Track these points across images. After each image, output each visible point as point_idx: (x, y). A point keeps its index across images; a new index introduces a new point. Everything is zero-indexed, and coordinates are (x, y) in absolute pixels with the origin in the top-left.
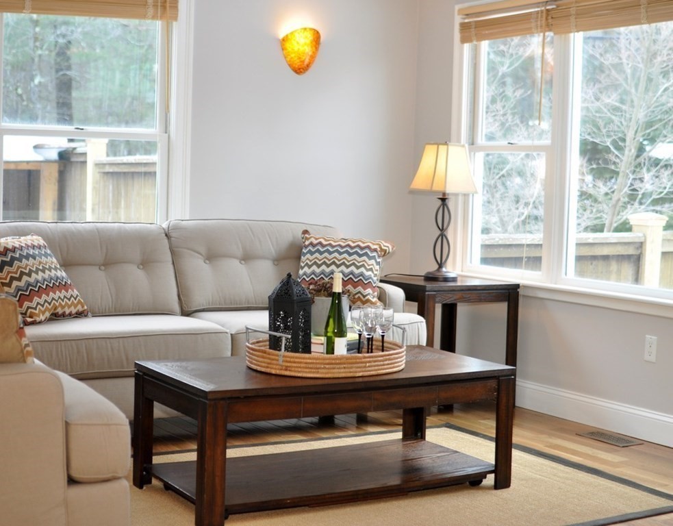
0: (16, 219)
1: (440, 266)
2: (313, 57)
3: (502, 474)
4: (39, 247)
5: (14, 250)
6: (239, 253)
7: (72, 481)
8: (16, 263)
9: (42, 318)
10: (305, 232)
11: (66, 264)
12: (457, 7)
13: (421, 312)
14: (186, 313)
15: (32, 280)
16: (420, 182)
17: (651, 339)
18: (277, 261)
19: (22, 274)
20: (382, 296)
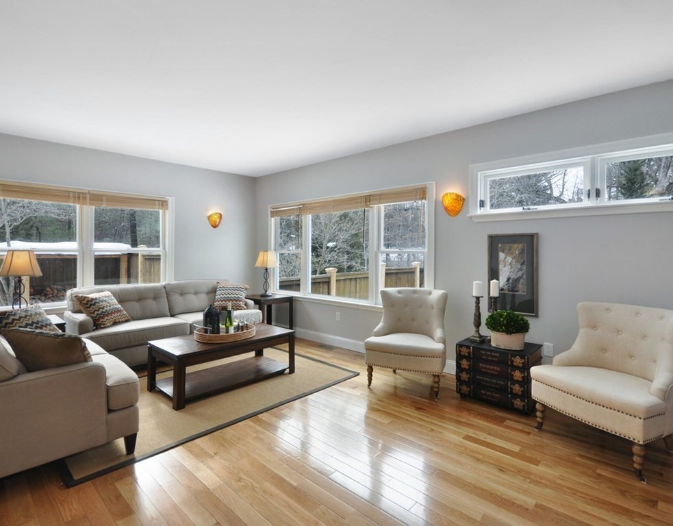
0: (100, 284)
1: (266, 291)
2: (219, 223)
3: (292, 368)
4: (108, 297)
5: (96, 299)
6: (193, 292)
7: (110, 411)
8: (97, 304)
9: (109, 325)
10: (218, 283)
11: (120, 302)
12: (269, 206)
13: (260, 309)
14: (172, 316)
15: (104, 310)
16: (258, 264)
17: (338, 313)
18: (208, 293)
19: (100, 308)
20: (246, 304)
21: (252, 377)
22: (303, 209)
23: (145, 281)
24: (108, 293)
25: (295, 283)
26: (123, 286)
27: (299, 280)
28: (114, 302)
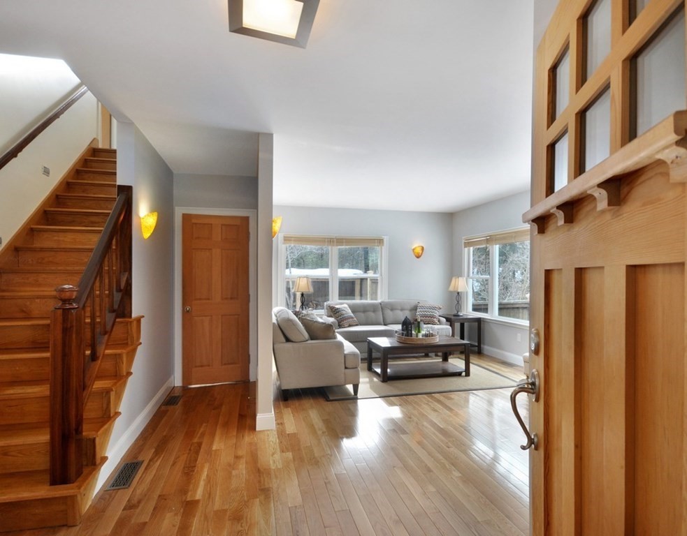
0: (342, 299)
1: (458, 312)
2: (422, 254)
3: (468, 374)
4: (346, 308)
5: (339, 309)
6: (400, 308)
7: (346, 368)
8: (340, 312)
10: (418, 303)
11: (353, 312)
12: (463, 238)
13: (451, 326)
14: (385, 325)
15: (344, 316)
16: (451, 288)
17: (519, 334)
18: (411, 310)
19: (341, 315)
20: (439, 321)
21: (440, 372)
22: (490, 240)
23: (372, 299)
24: (346, 306)
25: (483, 307)
26: (357, 301)
27: (487, 305)
28: (349, 312)
